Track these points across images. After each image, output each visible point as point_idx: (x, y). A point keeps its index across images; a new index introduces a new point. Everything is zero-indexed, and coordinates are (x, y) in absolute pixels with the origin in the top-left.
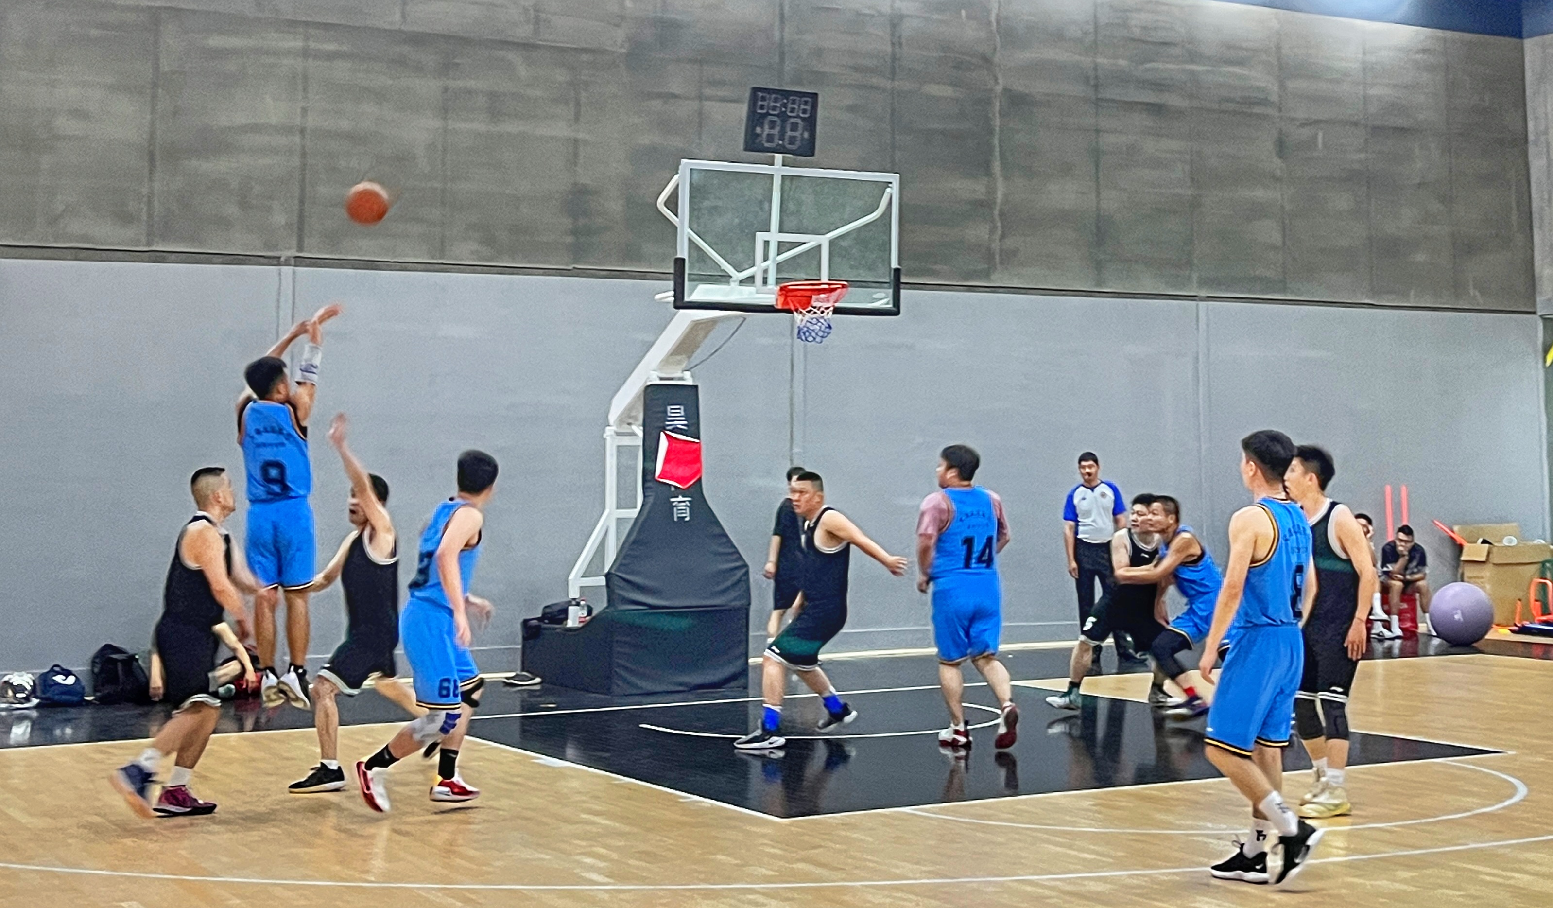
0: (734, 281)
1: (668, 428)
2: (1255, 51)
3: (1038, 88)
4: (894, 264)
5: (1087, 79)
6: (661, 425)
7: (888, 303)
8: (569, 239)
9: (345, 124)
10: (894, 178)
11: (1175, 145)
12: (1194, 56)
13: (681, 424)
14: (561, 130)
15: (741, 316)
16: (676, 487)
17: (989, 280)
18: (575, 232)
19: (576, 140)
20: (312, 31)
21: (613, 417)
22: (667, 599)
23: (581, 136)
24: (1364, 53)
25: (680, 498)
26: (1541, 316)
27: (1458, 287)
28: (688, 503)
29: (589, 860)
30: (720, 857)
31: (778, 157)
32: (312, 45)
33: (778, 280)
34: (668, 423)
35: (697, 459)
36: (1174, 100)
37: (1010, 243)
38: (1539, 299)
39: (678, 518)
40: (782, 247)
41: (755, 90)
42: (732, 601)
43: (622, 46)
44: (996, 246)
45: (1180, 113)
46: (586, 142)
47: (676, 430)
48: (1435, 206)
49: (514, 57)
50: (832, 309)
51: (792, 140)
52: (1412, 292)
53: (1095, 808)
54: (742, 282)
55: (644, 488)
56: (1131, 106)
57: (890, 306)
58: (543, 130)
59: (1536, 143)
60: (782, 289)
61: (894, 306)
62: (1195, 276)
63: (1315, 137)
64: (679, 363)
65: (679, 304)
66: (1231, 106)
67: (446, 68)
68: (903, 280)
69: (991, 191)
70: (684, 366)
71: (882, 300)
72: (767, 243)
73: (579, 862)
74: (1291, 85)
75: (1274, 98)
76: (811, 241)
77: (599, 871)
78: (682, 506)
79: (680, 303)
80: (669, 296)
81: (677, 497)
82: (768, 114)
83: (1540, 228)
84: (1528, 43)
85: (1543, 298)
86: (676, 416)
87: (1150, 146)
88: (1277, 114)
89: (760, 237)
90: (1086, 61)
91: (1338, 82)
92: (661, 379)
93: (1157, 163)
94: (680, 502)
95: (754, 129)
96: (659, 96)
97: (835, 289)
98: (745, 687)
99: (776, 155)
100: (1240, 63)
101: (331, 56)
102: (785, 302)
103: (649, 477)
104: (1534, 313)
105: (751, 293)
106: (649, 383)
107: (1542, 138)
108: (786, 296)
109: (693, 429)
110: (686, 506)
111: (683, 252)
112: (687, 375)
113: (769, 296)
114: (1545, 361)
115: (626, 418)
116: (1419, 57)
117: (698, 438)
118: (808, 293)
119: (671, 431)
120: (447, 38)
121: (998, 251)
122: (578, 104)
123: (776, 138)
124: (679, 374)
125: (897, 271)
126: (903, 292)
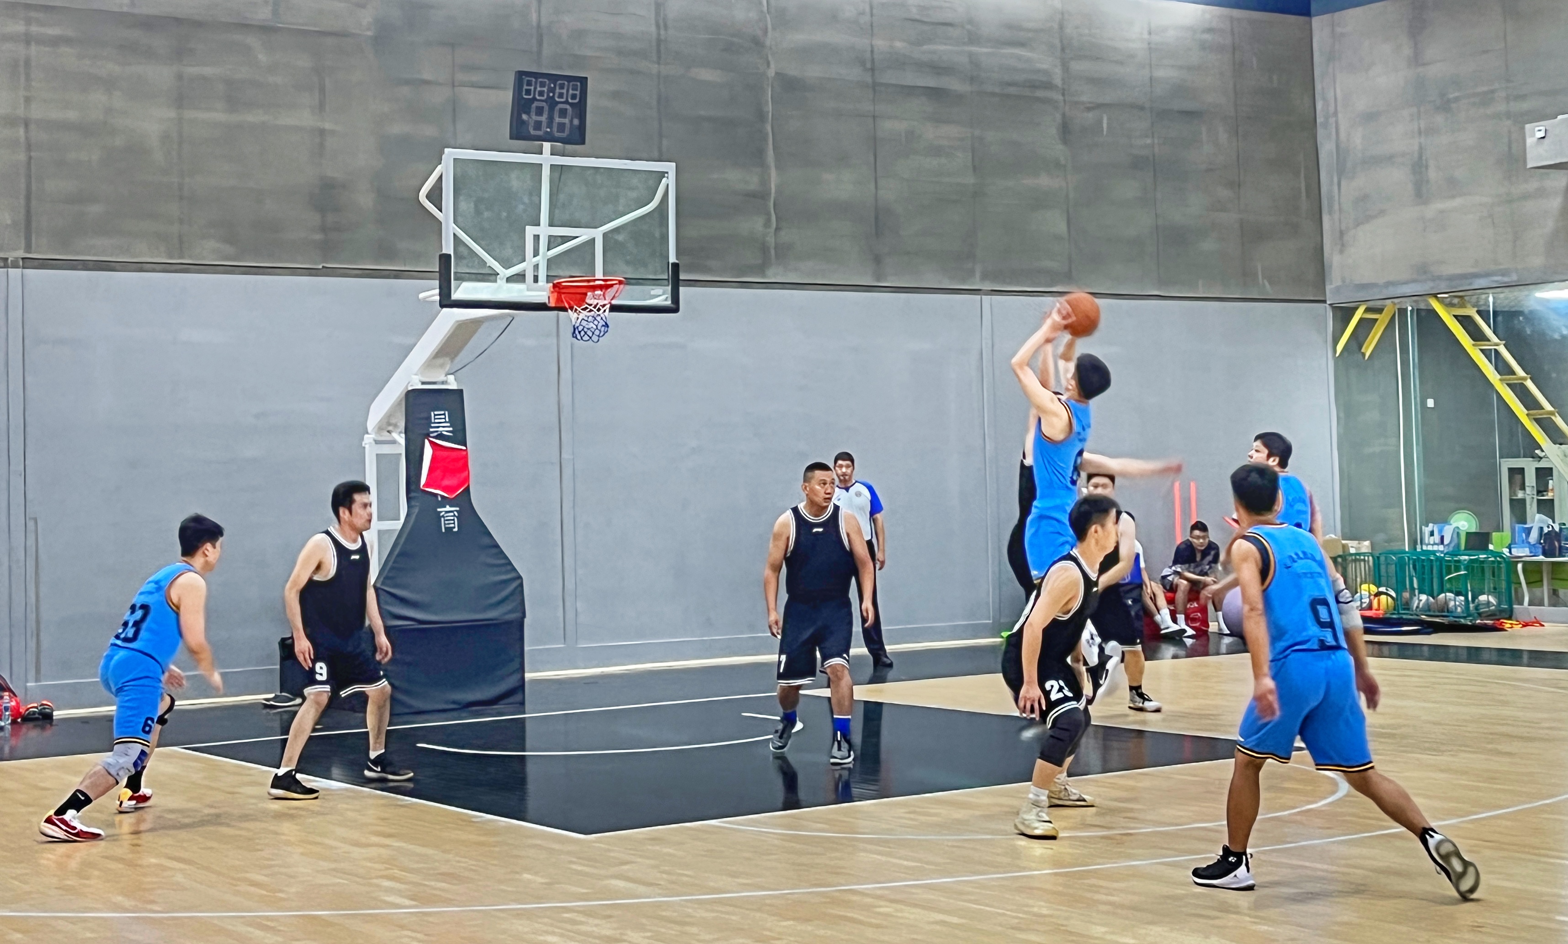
0: (501, 279)
1: (431, 435)
2: (1036, 31)
3: (813, 72)
4: (672, 259)
5: (863, 63)
6: (425, 432)
7: (666, 300)
8: (318, 237)
9: (72, 115)
10: (670, 167)
11: (952, 131)
12: (974, 38)
13: (446, 430)
14: (306, 118)
15: (509, 315)
16: (442, 497)
17: (764, 276)
18: (324, 229)
19: (322, 132)
20: (33, 14)
21: (371, 424)
22: (436, 613)
23: (328, 126)
24: (1150, 33)
25: (448, 508)
26: (1330, 305)
27: (1247, 275)
28: (456, 513)
29: (387, 883)
30: (526, 876)
31: (547, 146)
32: (34, 29)
33: (549, 278)
34: (431, 430)
35: (465, 467)
36: (955, 85)
37: (786, 236)
38: (1328, 288)
39: (446, 528)
40: (553, 242)
41: (521, 74)
42: (506, 614)
43: (368, 29)
44: (771, 240)
45: (959, 98)
46: (333, 132)
47: (441, 436)
48: (1224, 193)
49: (252, 40)
50: (608, 306)
51: (561, 127)
52: (1200, 282)
53: (907, 816)
54: (509, 280)
55: (409, 499)
56: (910, 91)
57: (668, 303)
58: (286, 119)
59: (1325, 125)
60: (555, 286)
61: (672, 302)
62: (978, 269)
63: (1100, 122)
64: (442, 366)
65: (445, 303)
66: (1012, 90)
67: (180, 53)
68: (682, 277)
69: (764, 182)
70: (447, 368)
71: (660, 296)
72: (537, 238)
73: (378, 886)
74: (1077, 66)
75: (1058, 81)
76: (584, 235)
77: (399, 893)
78: (449, 514)
79: (446, 301)
80: (434, 294)
81: (445, 507)
82: (534, 99)
83: (1330, 213)
84: (1317, 22)
85: (1332, 286)
86: (441, 422)
87: (930, 133)
88: (1061, 98)
89: (530, 231)
90: (862, 42)
91: (1121, 63)
92: (423, 383)
93: (936, 151)
94: (447, 512)
95: (519, 116)
96: (407, 82)
97: (612, 286)
98: (522, 703)
99: (545, 143)
100: (1022, 44)
101: (55, 42)
102: (559, 300)
103: (413, 487)
104: (1324, 302)
105: (520, 291)
106: (410, 388)
107: (1332, 120)
108: (559, 293)
109: (460, 435)
110: (454, 515)
111: (448, 248)
112: (451, 378)
113: (541, 293)
114: (1335, 351)
115: (386, 425)
116: (1207, 37)
117: (466, 446)
118: (584, 290)
119: (436, 437)
120: (178, 21)
121: (773, 245)
122: (322, 90)
123: (544, 124)
124: (442, 378)
125: (676, 266)
126: (681, 289)
